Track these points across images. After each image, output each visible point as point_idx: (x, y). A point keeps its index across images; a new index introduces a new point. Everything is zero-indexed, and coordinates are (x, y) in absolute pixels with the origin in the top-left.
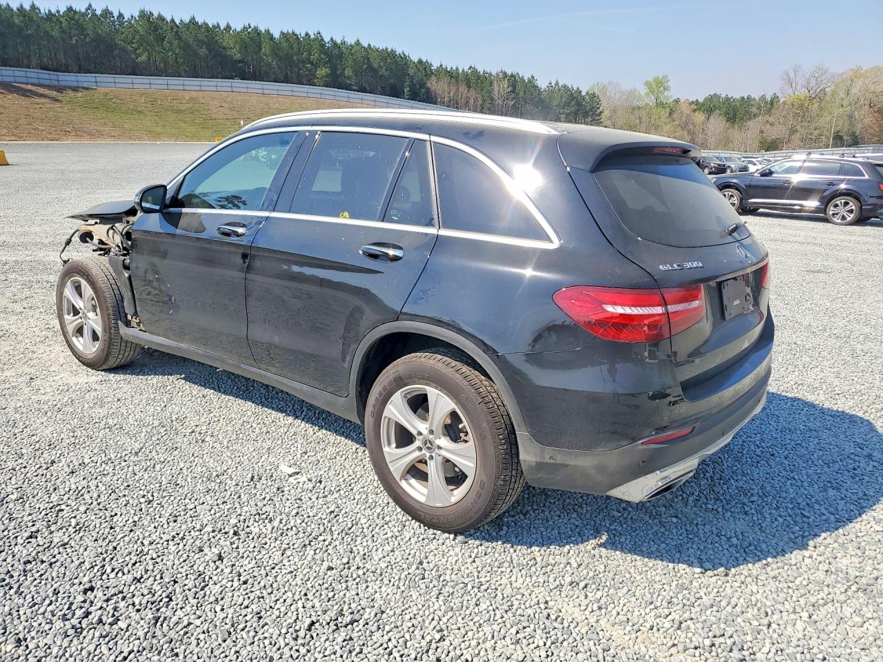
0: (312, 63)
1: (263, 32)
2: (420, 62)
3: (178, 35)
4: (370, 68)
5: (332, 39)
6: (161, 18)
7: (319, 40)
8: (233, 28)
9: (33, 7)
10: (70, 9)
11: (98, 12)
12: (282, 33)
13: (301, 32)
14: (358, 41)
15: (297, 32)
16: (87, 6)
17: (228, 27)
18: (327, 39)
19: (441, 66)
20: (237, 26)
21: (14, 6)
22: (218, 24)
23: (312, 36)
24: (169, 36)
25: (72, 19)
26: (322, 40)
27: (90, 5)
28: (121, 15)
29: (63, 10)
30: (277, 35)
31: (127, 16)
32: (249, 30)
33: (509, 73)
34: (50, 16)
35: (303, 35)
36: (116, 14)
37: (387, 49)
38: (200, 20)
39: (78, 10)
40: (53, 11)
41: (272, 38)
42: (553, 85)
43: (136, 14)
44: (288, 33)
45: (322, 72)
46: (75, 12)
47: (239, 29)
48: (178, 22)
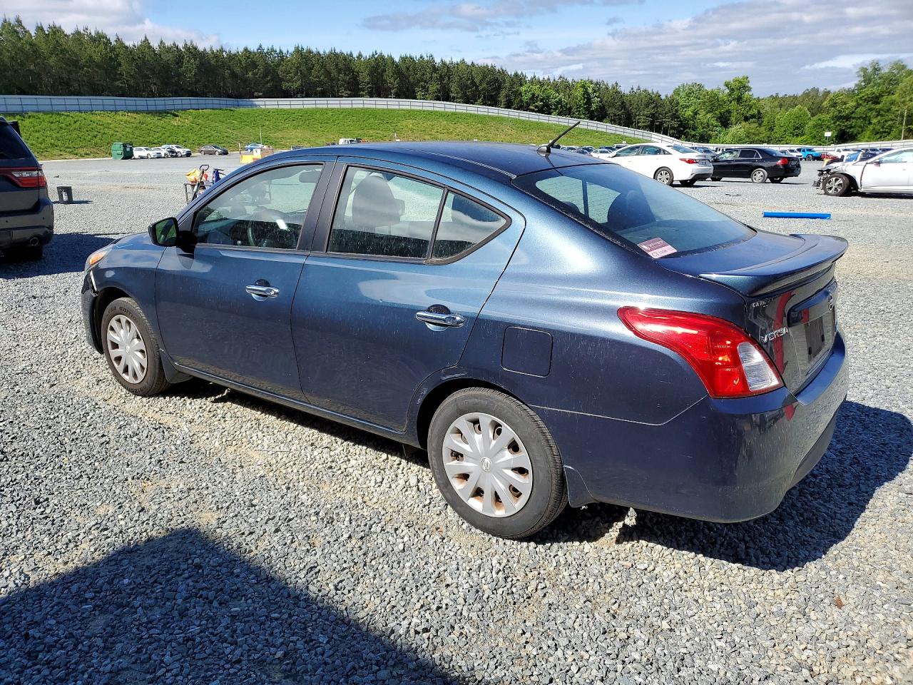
0: (425, 82)
1: (386, 57)
2: (516, 75)
3: (323, 66)
4: (473, 83)
5: (442, 60)
6: (310, 52)
7: (431, 63)
8: (364, 55)
9: (222, 50)
10: (246, 49)
11: (265, 51)
12: (402, 58)
13: (416, 55)
14: (463, 60)
15: (413, 55)
16: (257, 47)
17: (360, 56)
18: (438, 60)
19: (535, 77)
20: (367, 54)
21: (208, 50)
22: (351, 53)
23: (426, 59)
24: (317, 67)
25: (248, 58)
26: (434, 61)
27: (260, 46)
28: (281, 52)
29: (241, 50)
30: (397, 59)
31: (284, 51)
32: (376, 56)
33: (595, 81)
34: (232, 57)
35: (418, 57)
36: (278, 51)
37: (487, 66)
38: (338, 51)
39: (252, 50)
40: (233, 52)
41: (393, 62)
42: (635, 90)
43: (292, 50)
44: (407, 58)
45: (433, 87)
46: (250, 53)
47: (368, 57)
48: (321, 53)
